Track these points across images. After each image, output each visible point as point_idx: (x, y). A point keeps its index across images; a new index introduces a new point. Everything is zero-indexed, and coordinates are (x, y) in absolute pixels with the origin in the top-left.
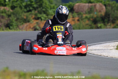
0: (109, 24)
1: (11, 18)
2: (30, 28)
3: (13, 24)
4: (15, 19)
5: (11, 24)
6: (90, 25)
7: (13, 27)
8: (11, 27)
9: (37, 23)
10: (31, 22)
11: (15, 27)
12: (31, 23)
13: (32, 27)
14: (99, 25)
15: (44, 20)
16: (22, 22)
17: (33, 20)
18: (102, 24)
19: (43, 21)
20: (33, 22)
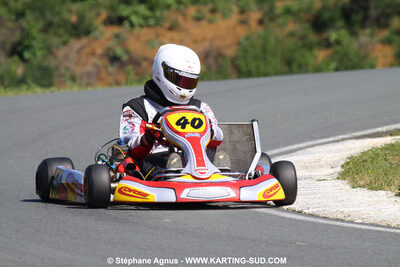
0: (368, 31)
1: (24, 24)
2: (93, 53)
3: (34, 43)
4: (40, 25)
5: (26, 43)
6: (302, 38)
7: (34, 54)
8: (27, 55)
9: (117, 36)
10: (97, 33)
11: (39, 54)
12: (95, 39)
13: (99, 51)
14: (333, 36)
15: (141, 26)
16: (65, 37)
17: (102, 28)
18: (343, 32)
19: (137, 30)
20: (102, 33)
